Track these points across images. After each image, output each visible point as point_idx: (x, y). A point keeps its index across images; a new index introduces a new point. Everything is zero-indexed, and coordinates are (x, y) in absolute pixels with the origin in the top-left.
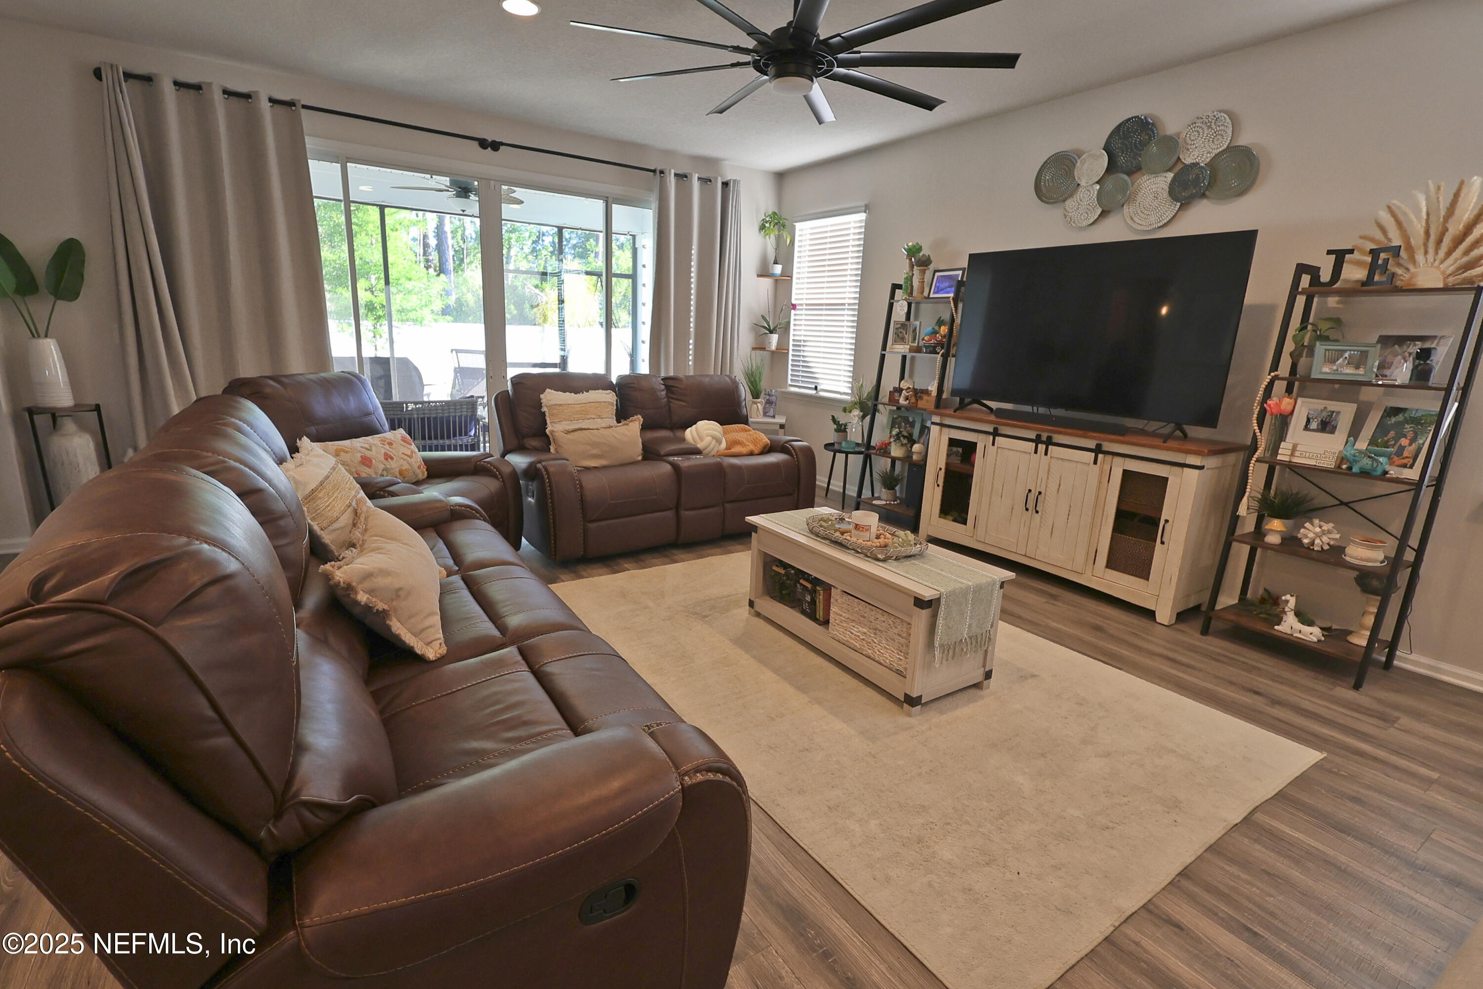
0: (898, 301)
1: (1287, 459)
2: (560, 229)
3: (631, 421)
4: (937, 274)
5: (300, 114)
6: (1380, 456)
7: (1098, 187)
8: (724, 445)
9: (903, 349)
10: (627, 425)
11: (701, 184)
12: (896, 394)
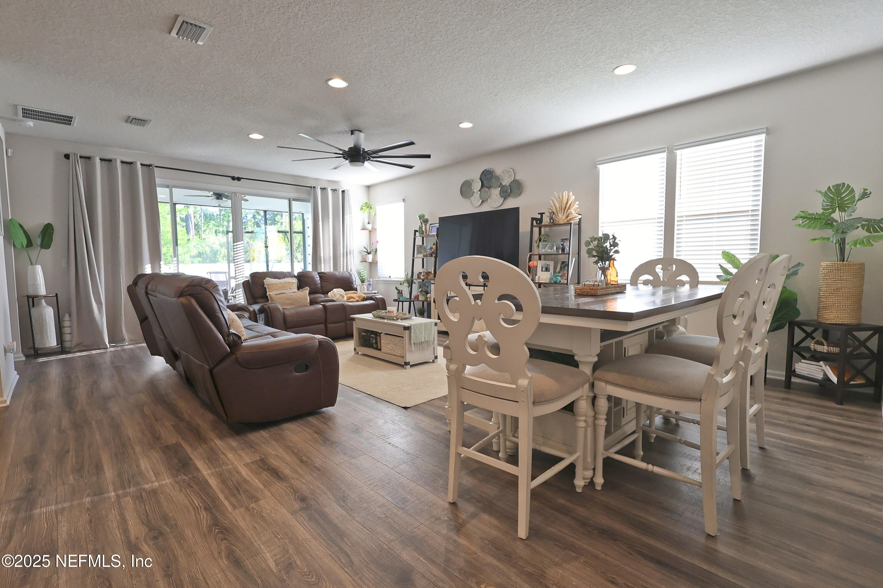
0: (417, 237)
1: (537, 281)
2: (265, 212)
3: (304, 289)
4: (431, 225)
5: (154, 169)
6: (558, 276)
7: (479, 192)
8: (345, 298)
9: (421, 256)
10: (302, 291)
11: (332, 192)
12: (420, 275)
